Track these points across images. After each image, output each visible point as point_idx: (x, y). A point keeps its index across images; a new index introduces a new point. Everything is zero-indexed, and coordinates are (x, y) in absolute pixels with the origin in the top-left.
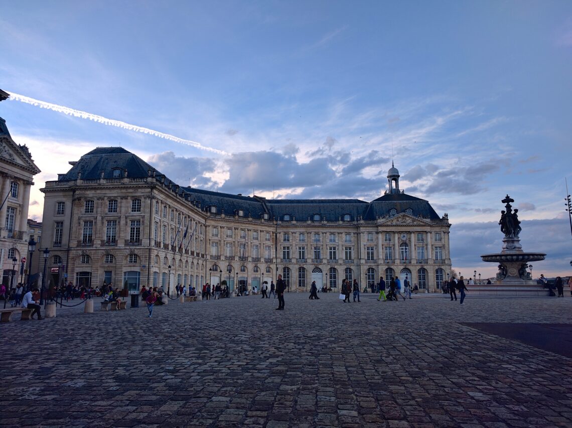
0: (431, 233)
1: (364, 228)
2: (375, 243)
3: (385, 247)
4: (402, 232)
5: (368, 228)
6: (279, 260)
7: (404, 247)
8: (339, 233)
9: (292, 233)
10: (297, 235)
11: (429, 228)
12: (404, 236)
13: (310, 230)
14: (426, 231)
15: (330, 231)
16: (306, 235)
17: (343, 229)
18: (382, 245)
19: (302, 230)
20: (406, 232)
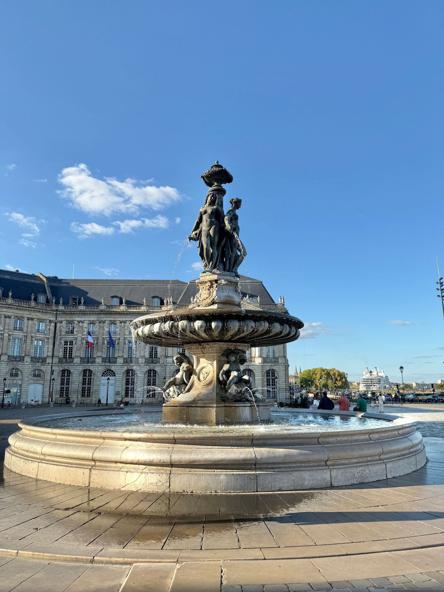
6: (56, 360)
9: (79, 322)
10: (85, 325)
13: (103, 318)
15: (130, 319)
16: (97, 324)
19: (93, 318)
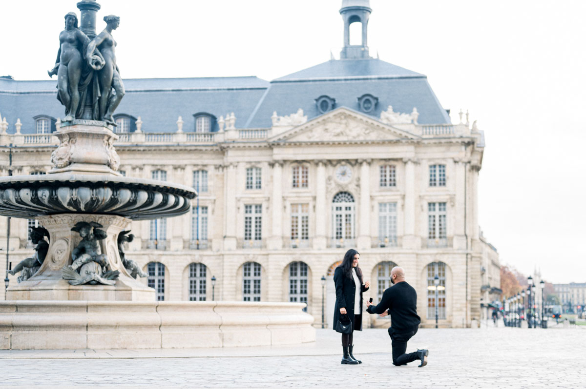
0: (416, 163)
1: (239, 153)
2: (267, 195)
3: (292, 205)
4: (339, 161)
5: (247, 153)
6: (15, 243)
7: (343, 204)
8: (175, 168)
11: (412, 148)
12: (344, 174)
14: (401, 159)
15: (152, 162)
17: (188, 156)
18: (284, 199)
20: (348, 161)
